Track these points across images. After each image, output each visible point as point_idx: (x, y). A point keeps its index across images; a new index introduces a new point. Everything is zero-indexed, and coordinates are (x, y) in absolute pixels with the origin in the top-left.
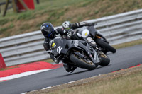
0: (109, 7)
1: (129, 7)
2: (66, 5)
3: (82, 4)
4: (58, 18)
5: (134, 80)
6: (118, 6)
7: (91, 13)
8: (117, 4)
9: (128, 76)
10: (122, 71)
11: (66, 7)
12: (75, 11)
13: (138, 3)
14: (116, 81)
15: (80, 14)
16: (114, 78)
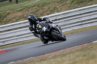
0: (37, 11)
1: (51, 11)
2: (8, 10)
3: (19, 9)
4: (3, 19)
5: (55, 61)
6: (44, 10)
7: (25, 16)
8: (43, 9)
9: (51, 58)
10: (47, 55)
11: (8, 12)
12: (14, 14)
13: (57, 9)
14: (42, 62)
15: (17, 16)
16: (41, 60)
